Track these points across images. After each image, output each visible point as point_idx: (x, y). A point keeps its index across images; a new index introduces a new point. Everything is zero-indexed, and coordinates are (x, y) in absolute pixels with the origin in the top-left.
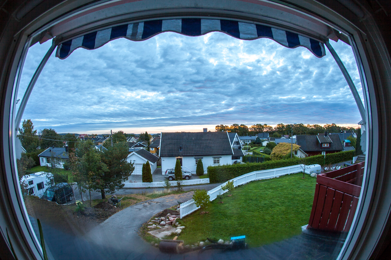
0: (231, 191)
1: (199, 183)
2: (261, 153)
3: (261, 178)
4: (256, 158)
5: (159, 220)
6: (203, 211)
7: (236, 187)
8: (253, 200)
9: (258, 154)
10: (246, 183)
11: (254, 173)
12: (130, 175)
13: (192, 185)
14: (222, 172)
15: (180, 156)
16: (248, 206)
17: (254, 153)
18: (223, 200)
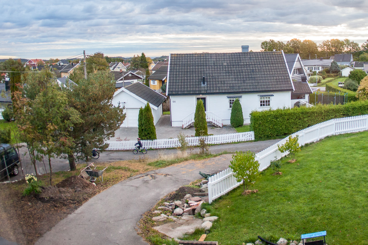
0: (294, 154)
1: (236, 140)
2: (339, 89)
3: (345, 130)
4: (332, 97)
5: (171, 205)
6: (247, 189)
7: (302, 147)
8: (333, 169)
9: (334, 90)
10: (319, 140)
11: (332, 122)
12: (119, 127)
13: (225, 144)
14: (275, 120)
15: (203, 94)
16: (325, 179)
17: (329, 88)
18: (281, 170)
